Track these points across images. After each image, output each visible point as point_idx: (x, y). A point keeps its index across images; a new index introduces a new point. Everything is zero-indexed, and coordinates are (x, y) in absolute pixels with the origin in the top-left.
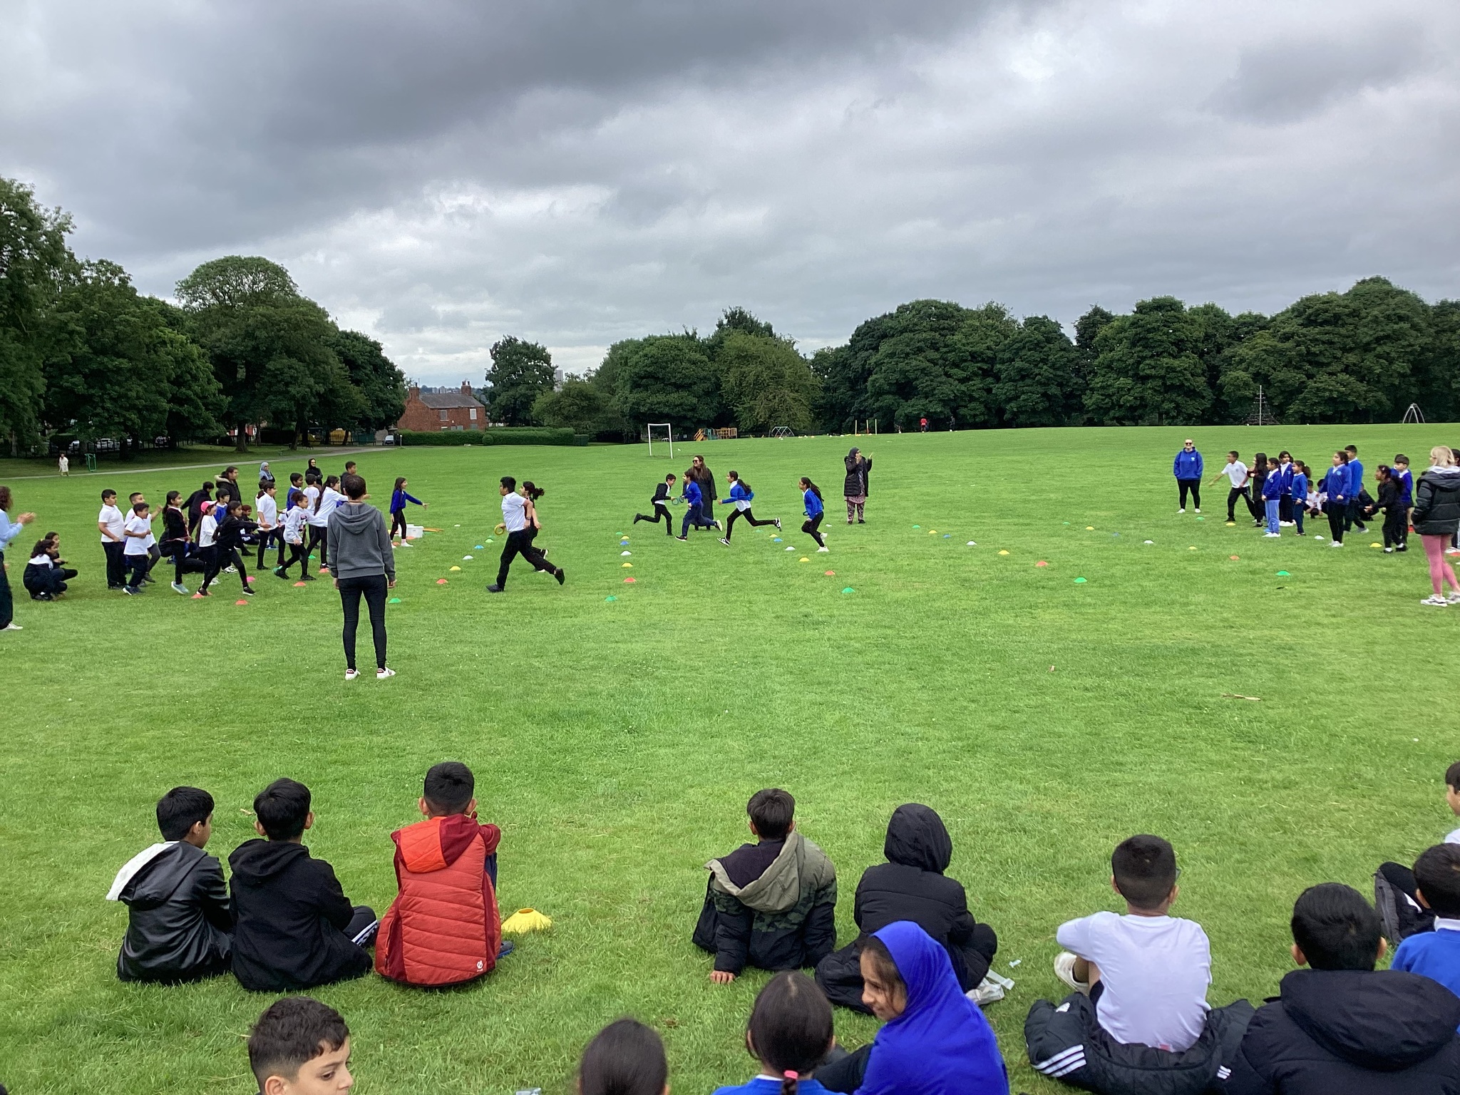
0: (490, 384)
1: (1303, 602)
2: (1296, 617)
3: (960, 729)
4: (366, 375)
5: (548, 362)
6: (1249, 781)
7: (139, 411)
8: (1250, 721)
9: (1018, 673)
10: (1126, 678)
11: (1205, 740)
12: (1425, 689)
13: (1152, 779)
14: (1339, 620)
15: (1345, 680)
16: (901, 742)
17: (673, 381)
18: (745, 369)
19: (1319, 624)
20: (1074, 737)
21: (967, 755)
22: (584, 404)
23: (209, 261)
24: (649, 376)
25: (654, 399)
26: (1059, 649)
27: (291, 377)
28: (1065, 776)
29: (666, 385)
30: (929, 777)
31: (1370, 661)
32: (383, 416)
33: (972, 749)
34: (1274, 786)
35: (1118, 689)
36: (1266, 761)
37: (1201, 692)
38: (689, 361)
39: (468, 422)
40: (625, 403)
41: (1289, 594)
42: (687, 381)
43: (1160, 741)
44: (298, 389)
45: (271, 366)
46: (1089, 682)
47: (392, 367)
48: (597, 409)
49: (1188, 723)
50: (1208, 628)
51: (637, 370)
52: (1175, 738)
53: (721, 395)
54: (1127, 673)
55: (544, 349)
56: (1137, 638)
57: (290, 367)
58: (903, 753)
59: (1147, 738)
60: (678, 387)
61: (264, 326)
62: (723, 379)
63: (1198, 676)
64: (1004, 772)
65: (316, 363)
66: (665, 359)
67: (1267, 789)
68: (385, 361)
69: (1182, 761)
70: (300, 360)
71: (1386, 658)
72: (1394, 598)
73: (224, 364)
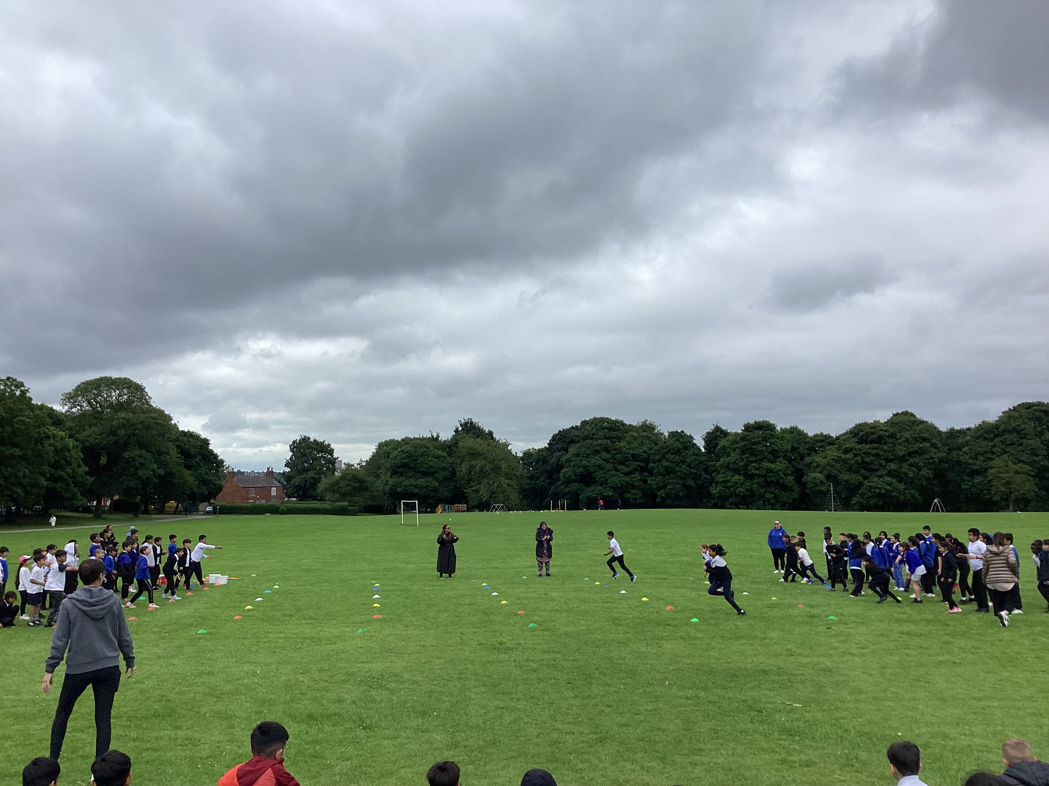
0: (288, 470)
1: (843, 638)
2: (837, 648)
3: (597, 726)
4: (197, 462)
5: (332, 455)
6: (784, 761)
7: (24, 487)
8: (792, 722)
9: (643, 686)
10: (715, 690)
11: (761, 734)
12: (914, 699)
13: (721, 760)
14: (865, 651)
15: (862, 693)
16: (555, 735)
17: (422, 469)
18: (473, 462)
19: (850, 653)
20: (673, 732)
21: (599, 744)
22: (357, 485)
23: (88, 379)
24: (404, 466)
25: (407, 482)
26: (673, 670)
27: (141, 463)
28: (663, 759)
29: (417, 472)
30: (570, 760)
31: (881, 680)
32: (206, 493)
33: (602, 741)
34: (800, 765)
35: (709, 699)
36: (798, 748)
37: (764, 700)
38: (434, 456)
39: (269, 497)
40: (386, 485)
41: (834, 632)
42: (431, 470)
43: (730, 735)
44: (145, 472)
45: (126, 455)
46: (690, 693)
47: (216, 456)
48: (366, 489)
49: (751, 722)
50: (776, 656)
51: (396, 462)
52: (741, 733)
53: (456, 481)
54: (716, 687)
55: (329, 445)
56: (728, 663)
57: (140, 456)
58: (556, 743)
59: (722, 732)
60: (425, 474)
61: (124, 426)
62: (457, 469)
63: (765, 690)
64: (623, 756)
65: (160, 453)
66: (416, 455)
67: (795, 767)
68: (211, 452)
69: (742, 748)
70: (148, 451)
71: (892, 678)
72: (904, 636)
73: (91, 453)
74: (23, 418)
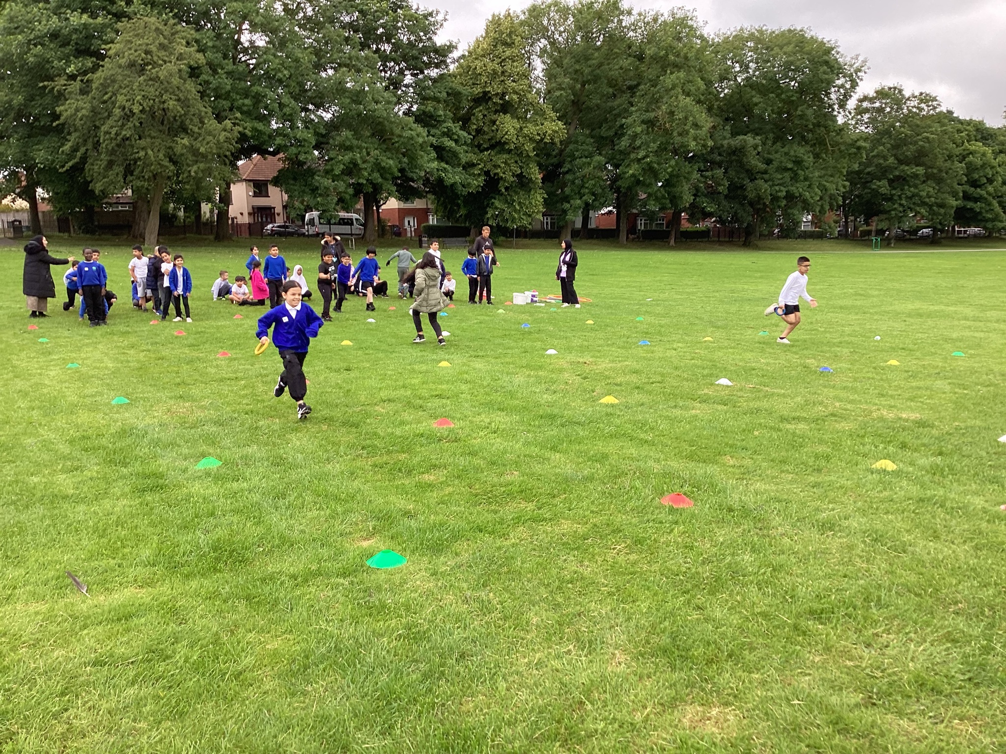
74: (928, 135)
